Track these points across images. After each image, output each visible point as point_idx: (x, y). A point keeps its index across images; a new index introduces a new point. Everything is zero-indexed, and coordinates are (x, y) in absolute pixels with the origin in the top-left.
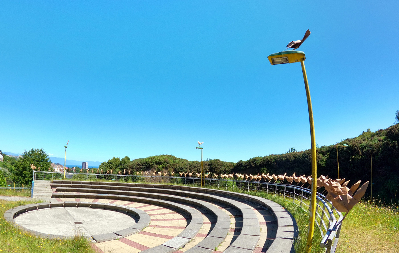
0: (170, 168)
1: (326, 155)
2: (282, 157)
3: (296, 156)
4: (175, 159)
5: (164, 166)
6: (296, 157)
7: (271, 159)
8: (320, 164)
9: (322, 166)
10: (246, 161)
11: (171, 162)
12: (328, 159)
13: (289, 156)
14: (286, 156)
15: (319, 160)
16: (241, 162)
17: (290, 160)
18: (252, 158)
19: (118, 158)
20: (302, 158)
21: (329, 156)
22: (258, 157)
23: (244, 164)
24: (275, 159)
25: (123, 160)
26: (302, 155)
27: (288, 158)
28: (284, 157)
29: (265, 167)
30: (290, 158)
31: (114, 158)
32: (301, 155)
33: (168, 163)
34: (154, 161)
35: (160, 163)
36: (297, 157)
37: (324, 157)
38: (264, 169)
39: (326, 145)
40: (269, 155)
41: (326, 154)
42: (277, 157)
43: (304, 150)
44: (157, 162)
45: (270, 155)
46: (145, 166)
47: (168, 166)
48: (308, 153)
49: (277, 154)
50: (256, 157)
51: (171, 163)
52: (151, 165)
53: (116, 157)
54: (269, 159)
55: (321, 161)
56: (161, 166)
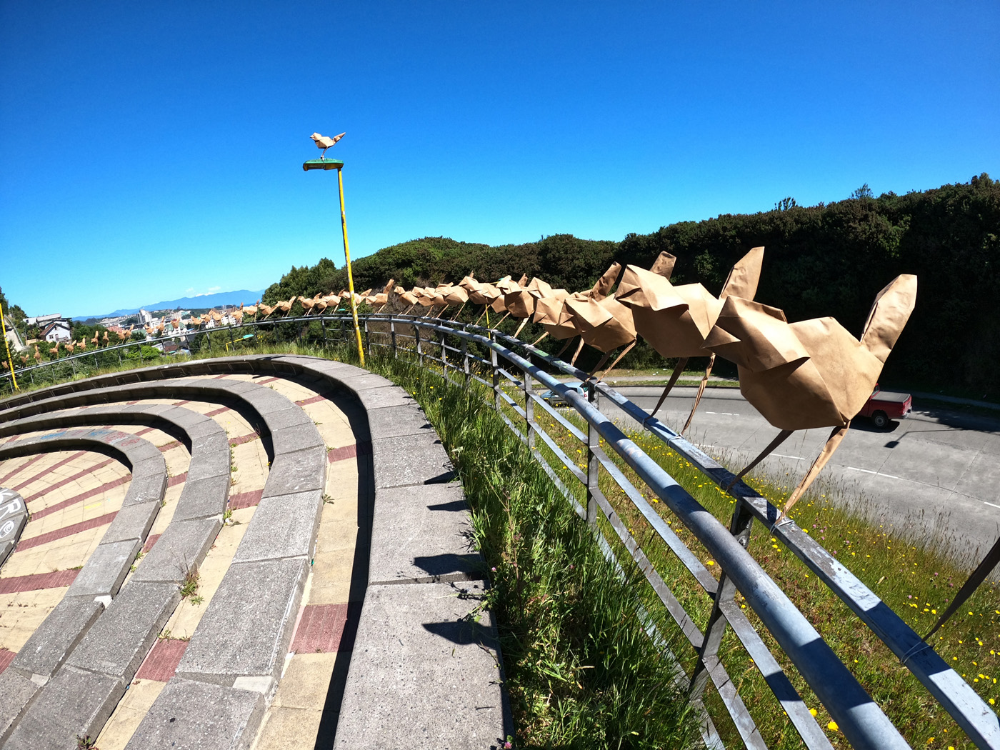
0: (436, 273)
1: (902, 221)
2: (757, 222)
3: (804, 219)
4: (450, 246)
5: (419, 269)
6: (802, 224)
7: (725, 229)
8: (884, 249)
9: (890, 256)
10: (650, 236)
11: (438, 254)
12: (907, 234)
13: (781, 219)
14: (772, 220)
15: (880, 236)
16: (634, 239)
17: (784, 230)
18: (667, 225)
19: (304, 267)
20: (822, 228)
21: (909, 226)
22: (685, 222)
23: (643, 244)
24: (735, 227)
25: (316, 271)
26: (824, 217)
27: (778, 225)
28: (764, 222)
29: (706, 251)
30: (785, 225)
31: (294, 269)
32: (820, 218)
33: (428, 260)
34: (390, 260)
35: (406, 263)
36: (805, 224)
37: (895, 227)
38: (703, 259)
39: (894, 192)
40: (717, 217)
41: (902, 219)
42: (741, 222)
43: (826, 204)
44: (400, 261)
45: (720, 216)
46: (368, 277)
47: (428, 268)
48: (841, 213)
49: (742, 213)
50: (677, 224)
51: (438, 259)
52: (383, 271)
53: (298, 268)
54: (719, 226)
55: (885, 239)
56: (410, 269)
